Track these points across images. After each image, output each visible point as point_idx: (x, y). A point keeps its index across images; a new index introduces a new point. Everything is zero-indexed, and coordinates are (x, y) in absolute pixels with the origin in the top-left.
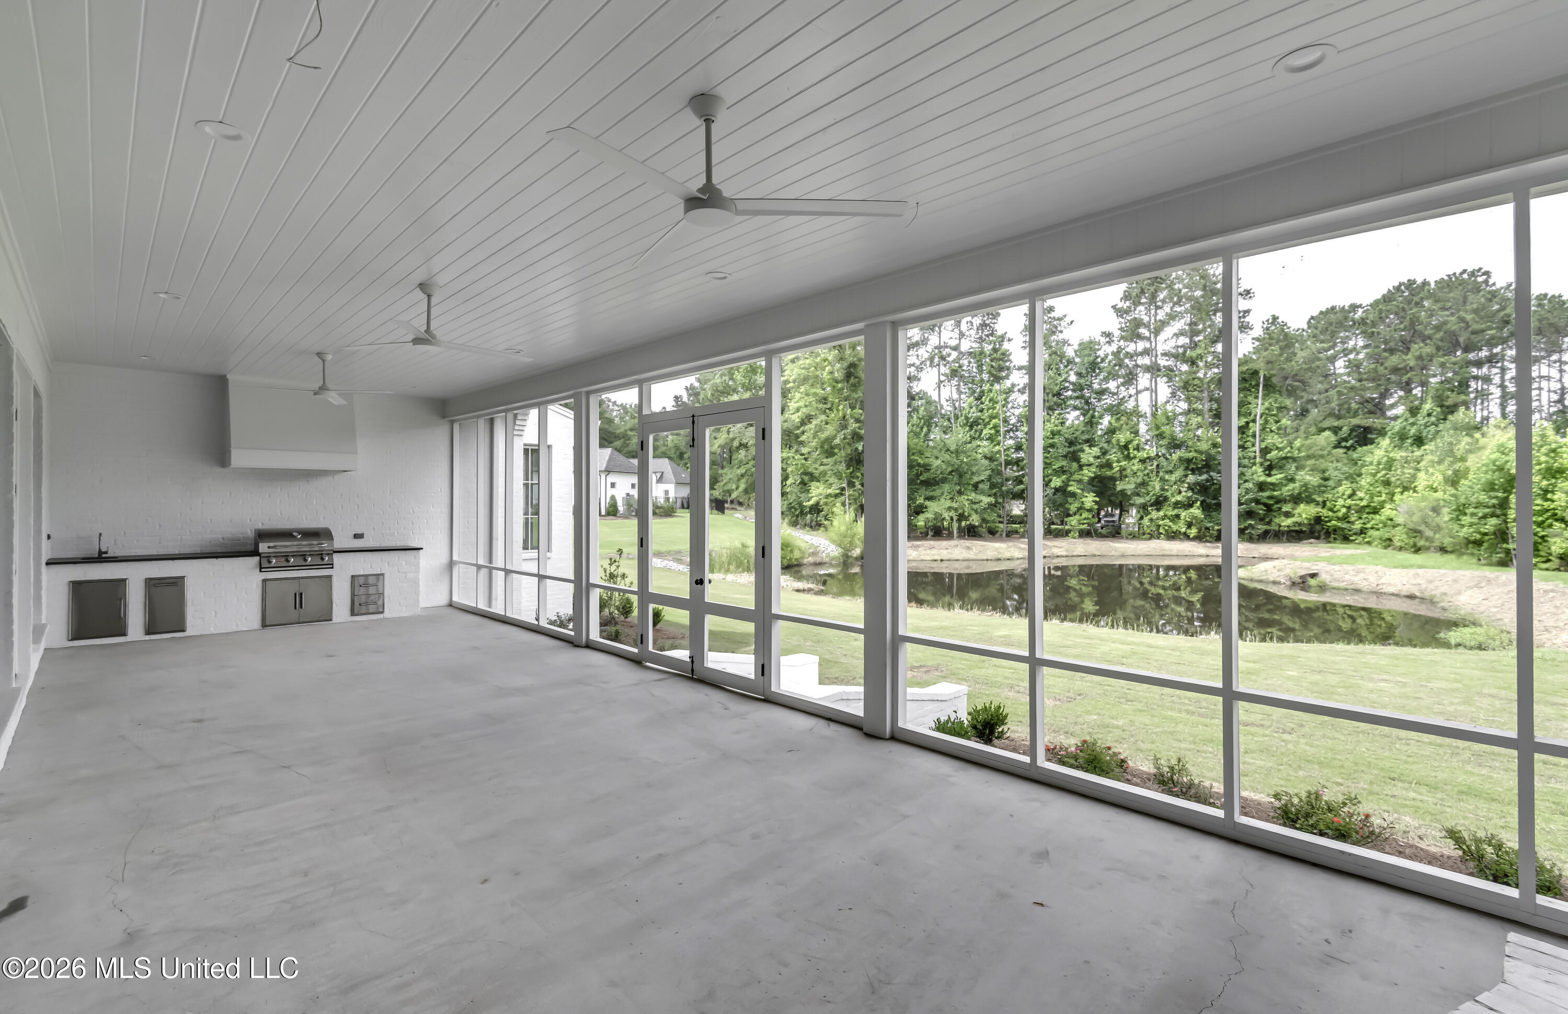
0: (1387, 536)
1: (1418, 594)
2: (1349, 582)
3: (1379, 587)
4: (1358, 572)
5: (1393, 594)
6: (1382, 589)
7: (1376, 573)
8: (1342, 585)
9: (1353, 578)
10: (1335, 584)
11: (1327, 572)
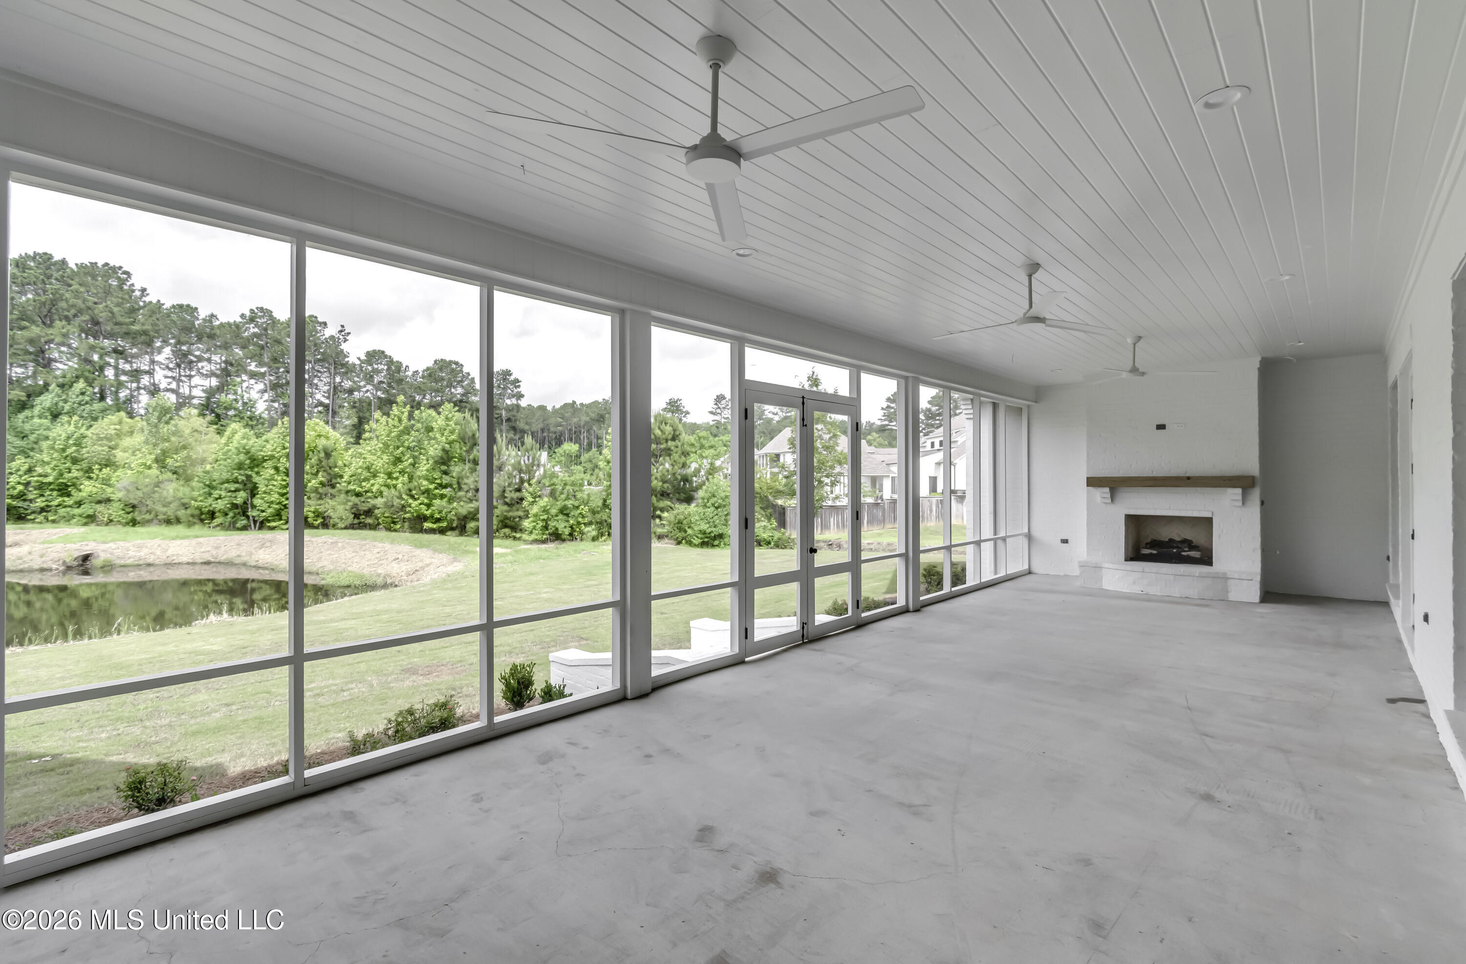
0: (91, 512)
1: (213, 560)
2: (136, 559)
3: (169, 559)
4: (140, 547)
5: (188, 563)
6: (173, 560)
7: (159, 546)
8: (129, 562)
9: (138, 554)
10: (122, 562)
11: (103, 551)
